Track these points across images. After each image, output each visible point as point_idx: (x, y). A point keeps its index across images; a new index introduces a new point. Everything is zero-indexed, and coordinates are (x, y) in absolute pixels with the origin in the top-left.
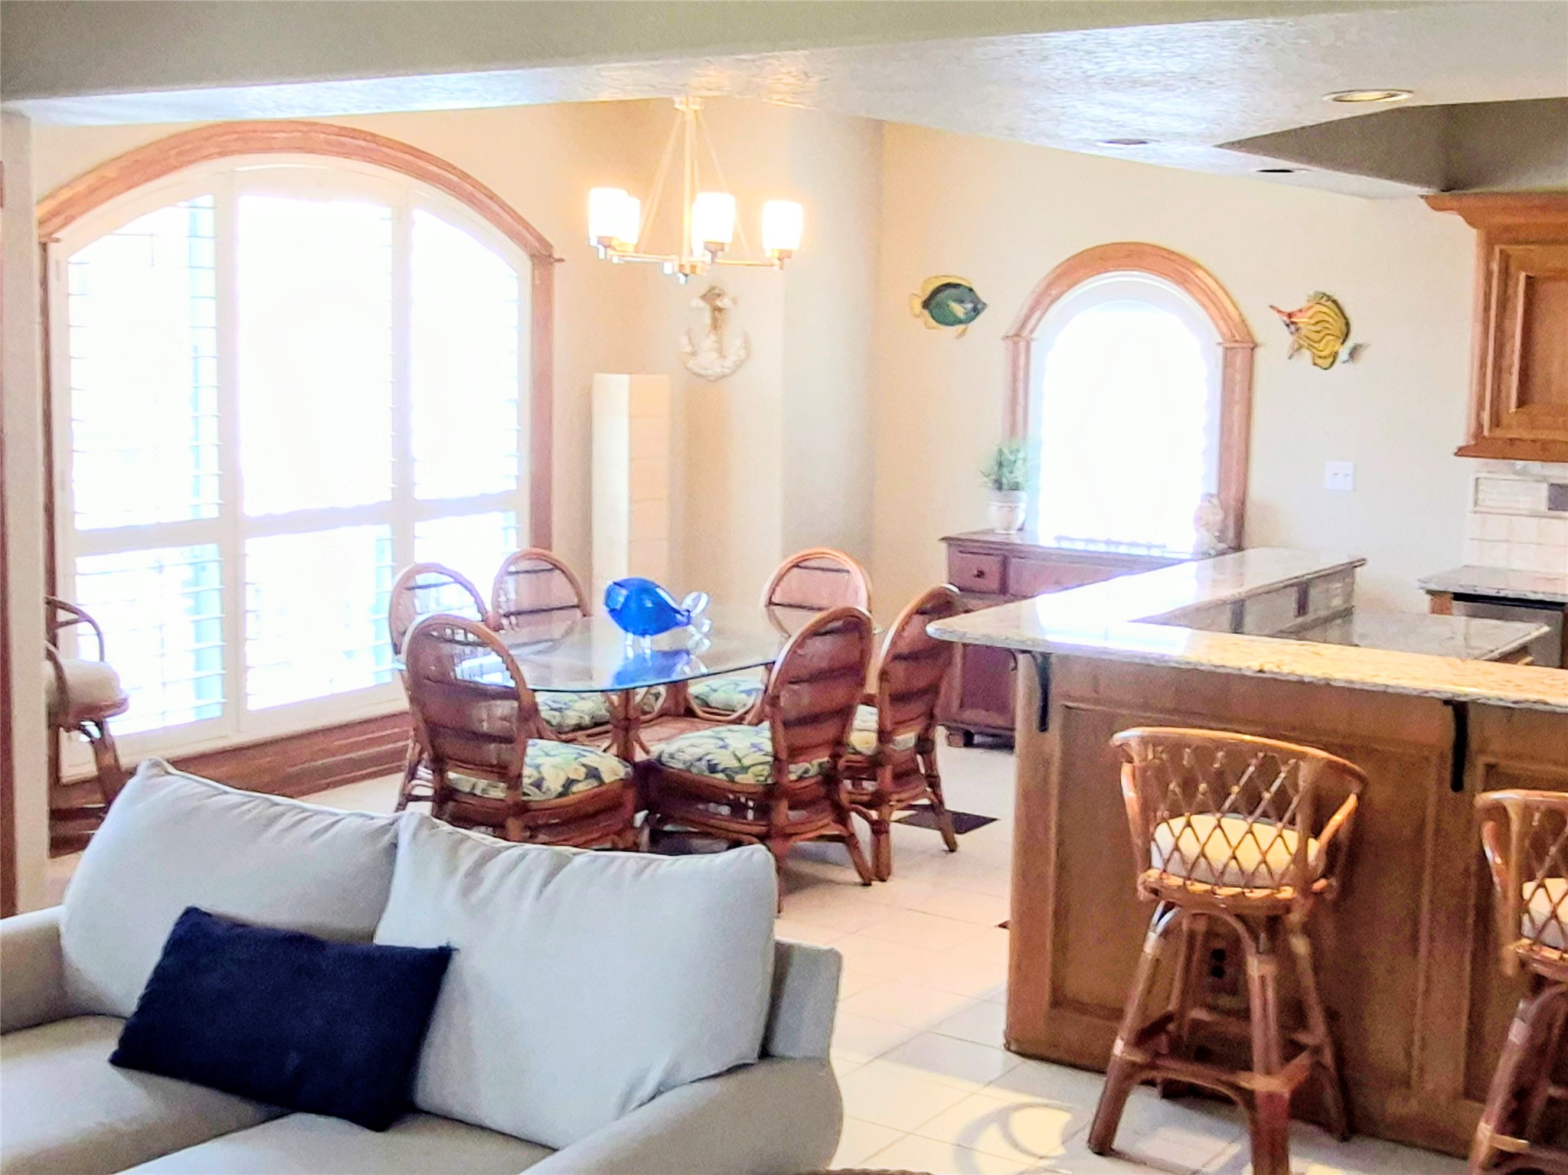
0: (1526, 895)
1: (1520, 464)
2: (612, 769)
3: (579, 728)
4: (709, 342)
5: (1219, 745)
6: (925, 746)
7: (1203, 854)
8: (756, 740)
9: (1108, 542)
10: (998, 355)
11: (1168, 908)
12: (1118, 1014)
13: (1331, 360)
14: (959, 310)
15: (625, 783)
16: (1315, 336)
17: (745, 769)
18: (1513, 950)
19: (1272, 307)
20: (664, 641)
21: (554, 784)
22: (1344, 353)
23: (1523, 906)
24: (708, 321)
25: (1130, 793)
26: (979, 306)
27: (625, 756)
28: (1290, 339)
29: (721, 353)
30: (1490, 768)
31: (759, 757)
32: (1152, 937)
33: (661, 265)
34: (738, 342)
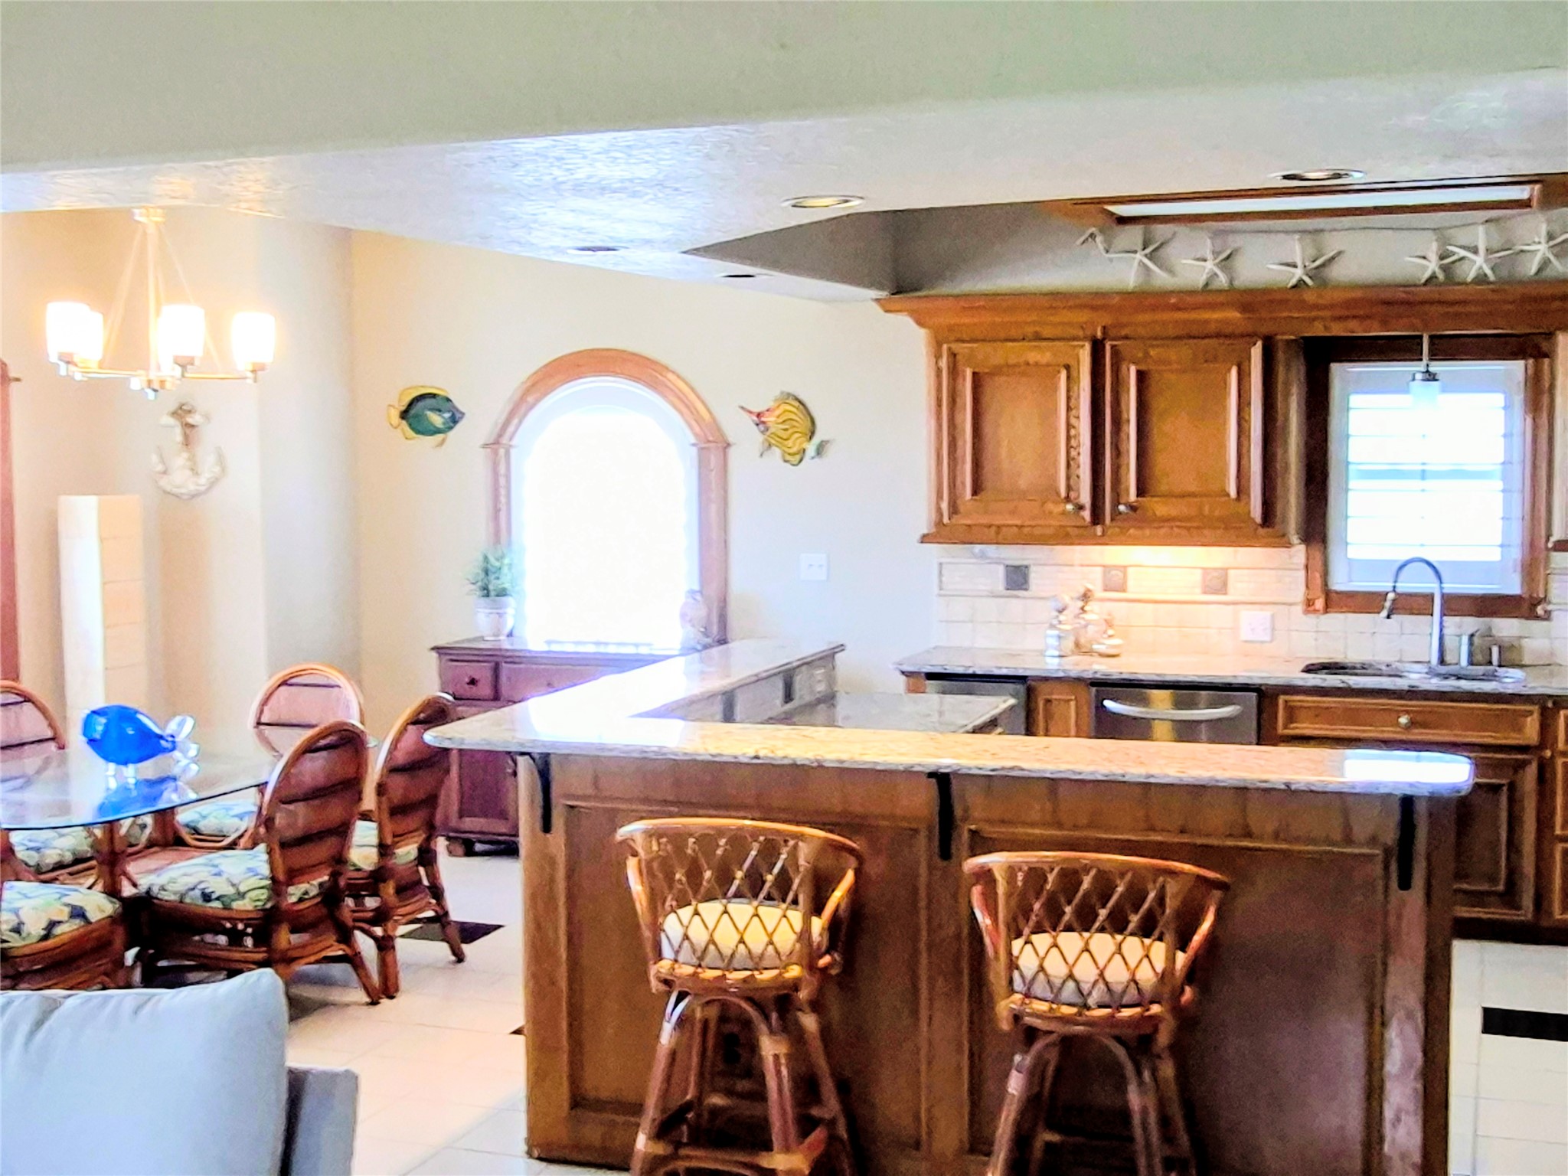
0: (1015, 952)
1: (977, 548)
2: (99, 906)
3: (60, 866)
4: (180, 460)
5: (720, 832)
6: (426, 857)
7: (712, 941)
8: (252, 864)
10: (478, 464)
11: (681, 997)
12: (637, 1109)
13: (798, 457)
14: (437, 420)
15: (113, 920)
16: (785, 435)
17: (241, 896)
18: (1005, 1007)
19: (742, 408)
20: (149, 769)
21: (35, 928)
22: (811, 448)
23: (1013, 964)
24: (179, 438)
25: (637, 887)
26: (458, 415)
27: (112, 891)
28: (760, 438)
29: (194, 471)
30: (974, 833)
31: (255, 882)
32: (668, 1029)
33: (127, 380)
34: (211, 459)
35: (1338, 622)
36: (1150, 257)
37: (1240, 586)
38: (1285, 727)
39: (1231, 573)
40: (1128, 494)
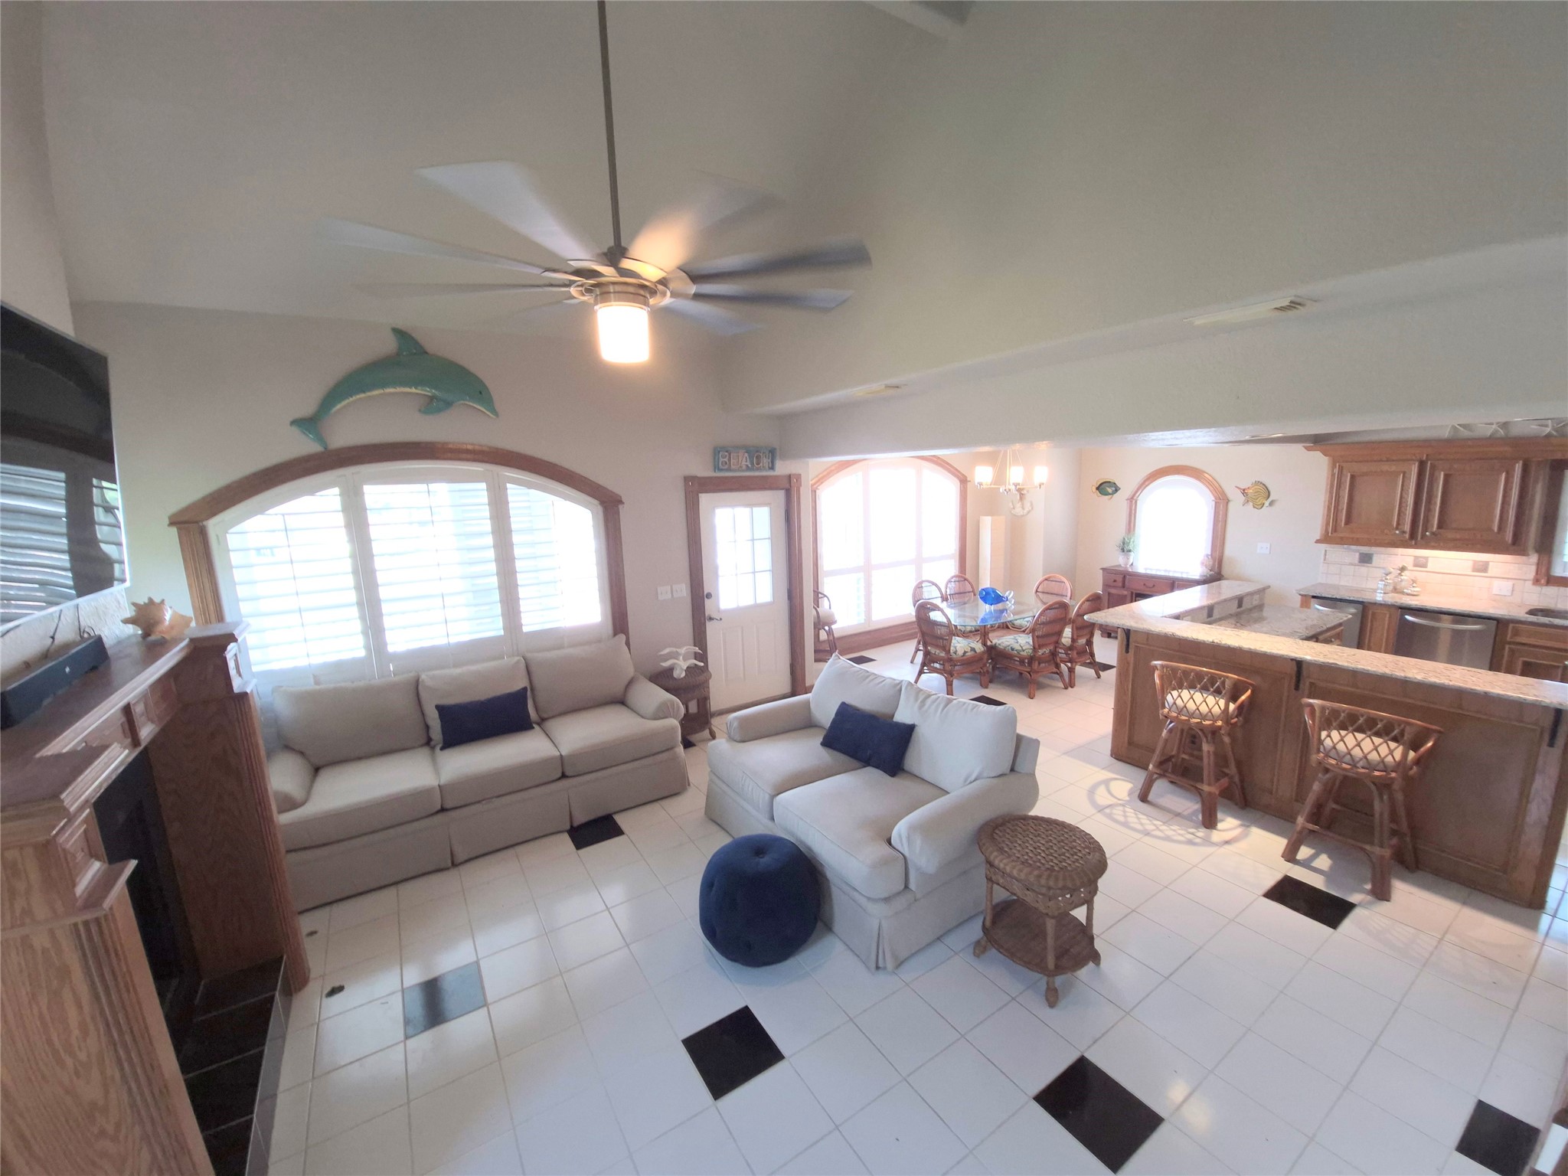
0: (1322, 737)
1: (1345, 546)
3: (969, 633)
4: (1019, 505)
6: (1090, 643)
7: (1185, 706)
8: (1028, 641)
9: (1165, 571)
10: (1124, 506)
11: (1171, 722)
13: (1261, 506)
14: (1110, 490)
15: (984, 653)
16: (1254, 497)
17: (1024, 651)
19: (1236, 487)
20: (999, 607)
21: (961, 653)
24: (1018, 497)
25: (1157, 681)
26: (1118, 489)
28: (1244, 498)
29: (1023, 508)
31: (1028, 646)
34: (1029, 504)
35: (1552, 590)
37: (1493, 570)
38: (1511, 638)
39: (1491, 564)
40: (1433, 527)
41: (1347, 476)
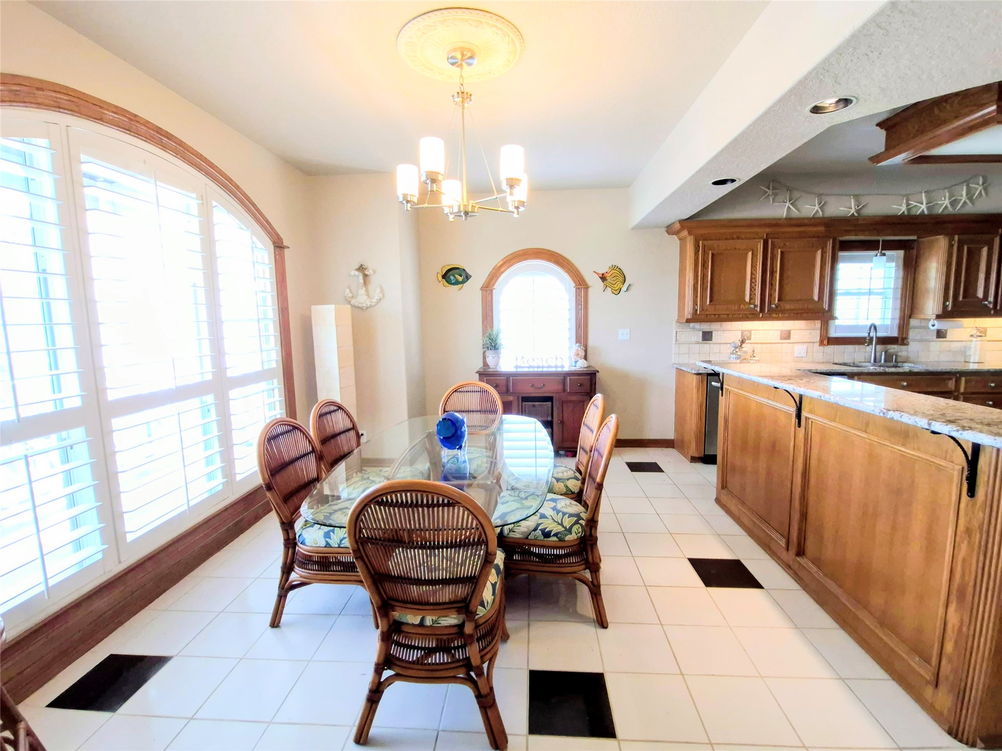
4: (362, 291)
13: (618, 291)
14: (459, 278)
16: (612, 282)
19: (594, 272)
22: (623, 288)
24: (362, 281)
26: (468, 276)
29: (369, 296)
34: (378, 290)
35: (830, 349)
36: (792, 204)
37: (794, 337)
41: (708, 255)
